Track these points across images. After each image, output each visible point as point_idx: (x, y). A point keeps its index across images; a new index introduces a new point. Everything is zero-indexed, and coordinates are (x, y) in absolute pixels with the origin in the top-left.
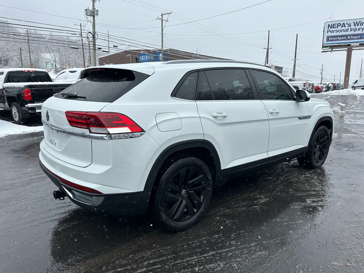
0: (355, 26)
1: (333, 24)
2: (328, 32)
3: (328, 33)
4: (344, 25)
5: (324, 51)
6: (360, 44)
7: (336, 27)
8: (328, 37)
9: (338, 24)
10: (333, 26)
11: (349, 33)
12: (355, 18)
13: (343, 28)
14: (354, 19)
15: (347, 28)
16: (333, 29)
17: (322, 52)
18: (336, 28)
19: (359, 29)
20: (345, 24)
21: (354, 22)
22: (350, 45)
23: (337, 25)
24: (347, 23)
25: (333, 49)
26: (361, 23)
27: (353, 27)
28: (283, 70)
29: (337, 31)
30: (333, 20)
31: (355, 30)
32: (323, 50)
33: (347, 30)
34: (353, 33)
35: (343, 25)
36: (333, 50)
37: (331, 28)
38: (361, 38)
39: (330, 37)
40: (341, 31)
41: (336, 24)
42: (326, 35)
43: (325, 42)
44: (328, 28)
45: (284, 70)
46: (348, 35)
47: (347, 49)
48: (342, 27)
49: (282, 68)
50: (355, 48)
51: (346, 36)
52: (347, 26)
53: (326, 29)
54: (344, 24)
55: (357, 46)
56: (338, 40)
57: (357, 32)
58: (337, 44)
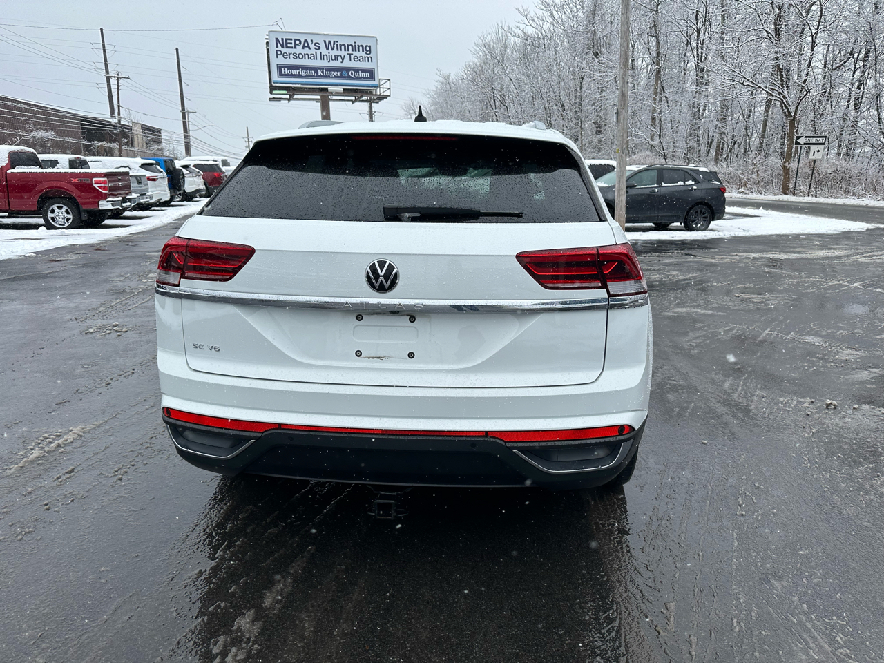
0: (328, 49)
1: (286, 40)
2: (277, 54)
3: (277, 57)
4: (306, 45)
5: (274, 98)
6: (344, 90)
7: (293, 45)
8: (280, 67)
9: (295, 40)
10: (284, 43)
11: (318, 63)
12: (325, 33)
13: (306, 50)
14: (324, 35)
15: (313, 51)
16: (288, 51)
17: (270, 99)
18: (292, 47)
19: (336, 58)
20: (310, 43)
21: (325, 42)
22: (327, 89)
23: (292, 42)
24: (312, 41)
25: (294, 94)
26: (337, 45)
27: (323, 50)
28: (163, 137)
29: (296, 56)
30: (284, 30)
31: (329, 58)
32: (272, 96)
33: (315, 57)
34: (325, 63)
35: (304, 44)
36: (295, 97)
37: (283, 47)
38: (341, 77)
39: (285, 67)
40: (304, 57)
41: (291, 39)
42: (275, 61)
43: (275, 77)
44: (277, 47)
45: (164, 135)
46: (319, 69)
47: (319, 97)
48: (303, 48)
49: (158, 131)
50: (335, 98)
51: (315, 69)
52: (312, 46)
53: (273, 48)
54: (306, 41)
55: (338, 94)
56: (299, 76)
57: (333, 64)
58: (300, 86)
